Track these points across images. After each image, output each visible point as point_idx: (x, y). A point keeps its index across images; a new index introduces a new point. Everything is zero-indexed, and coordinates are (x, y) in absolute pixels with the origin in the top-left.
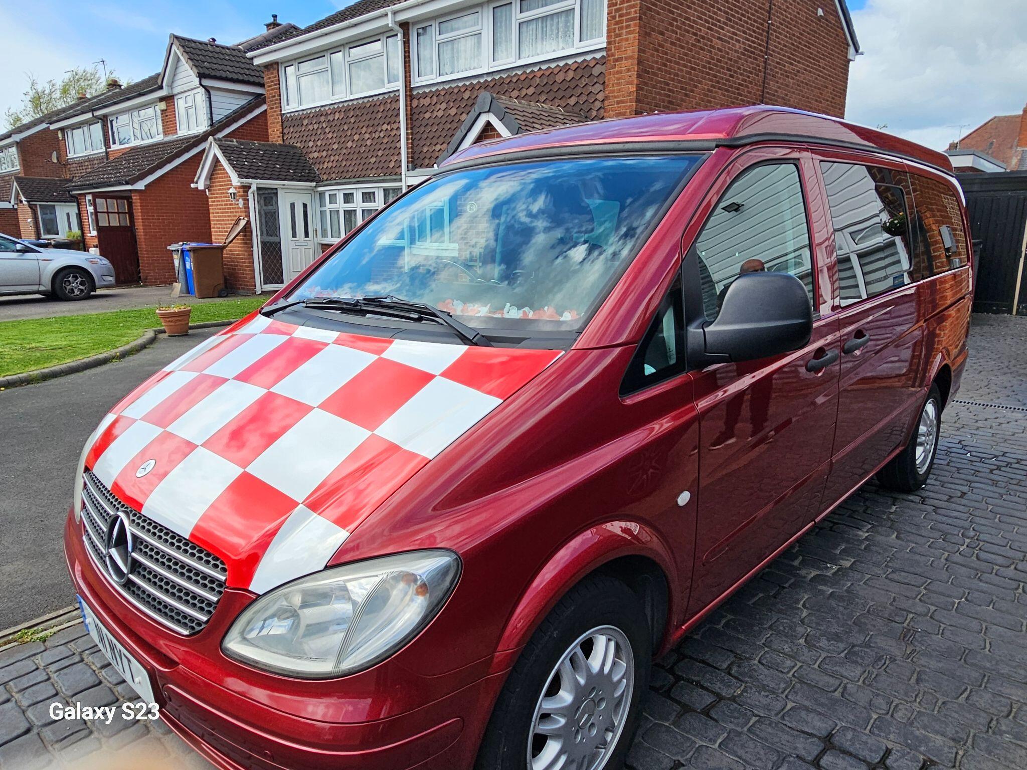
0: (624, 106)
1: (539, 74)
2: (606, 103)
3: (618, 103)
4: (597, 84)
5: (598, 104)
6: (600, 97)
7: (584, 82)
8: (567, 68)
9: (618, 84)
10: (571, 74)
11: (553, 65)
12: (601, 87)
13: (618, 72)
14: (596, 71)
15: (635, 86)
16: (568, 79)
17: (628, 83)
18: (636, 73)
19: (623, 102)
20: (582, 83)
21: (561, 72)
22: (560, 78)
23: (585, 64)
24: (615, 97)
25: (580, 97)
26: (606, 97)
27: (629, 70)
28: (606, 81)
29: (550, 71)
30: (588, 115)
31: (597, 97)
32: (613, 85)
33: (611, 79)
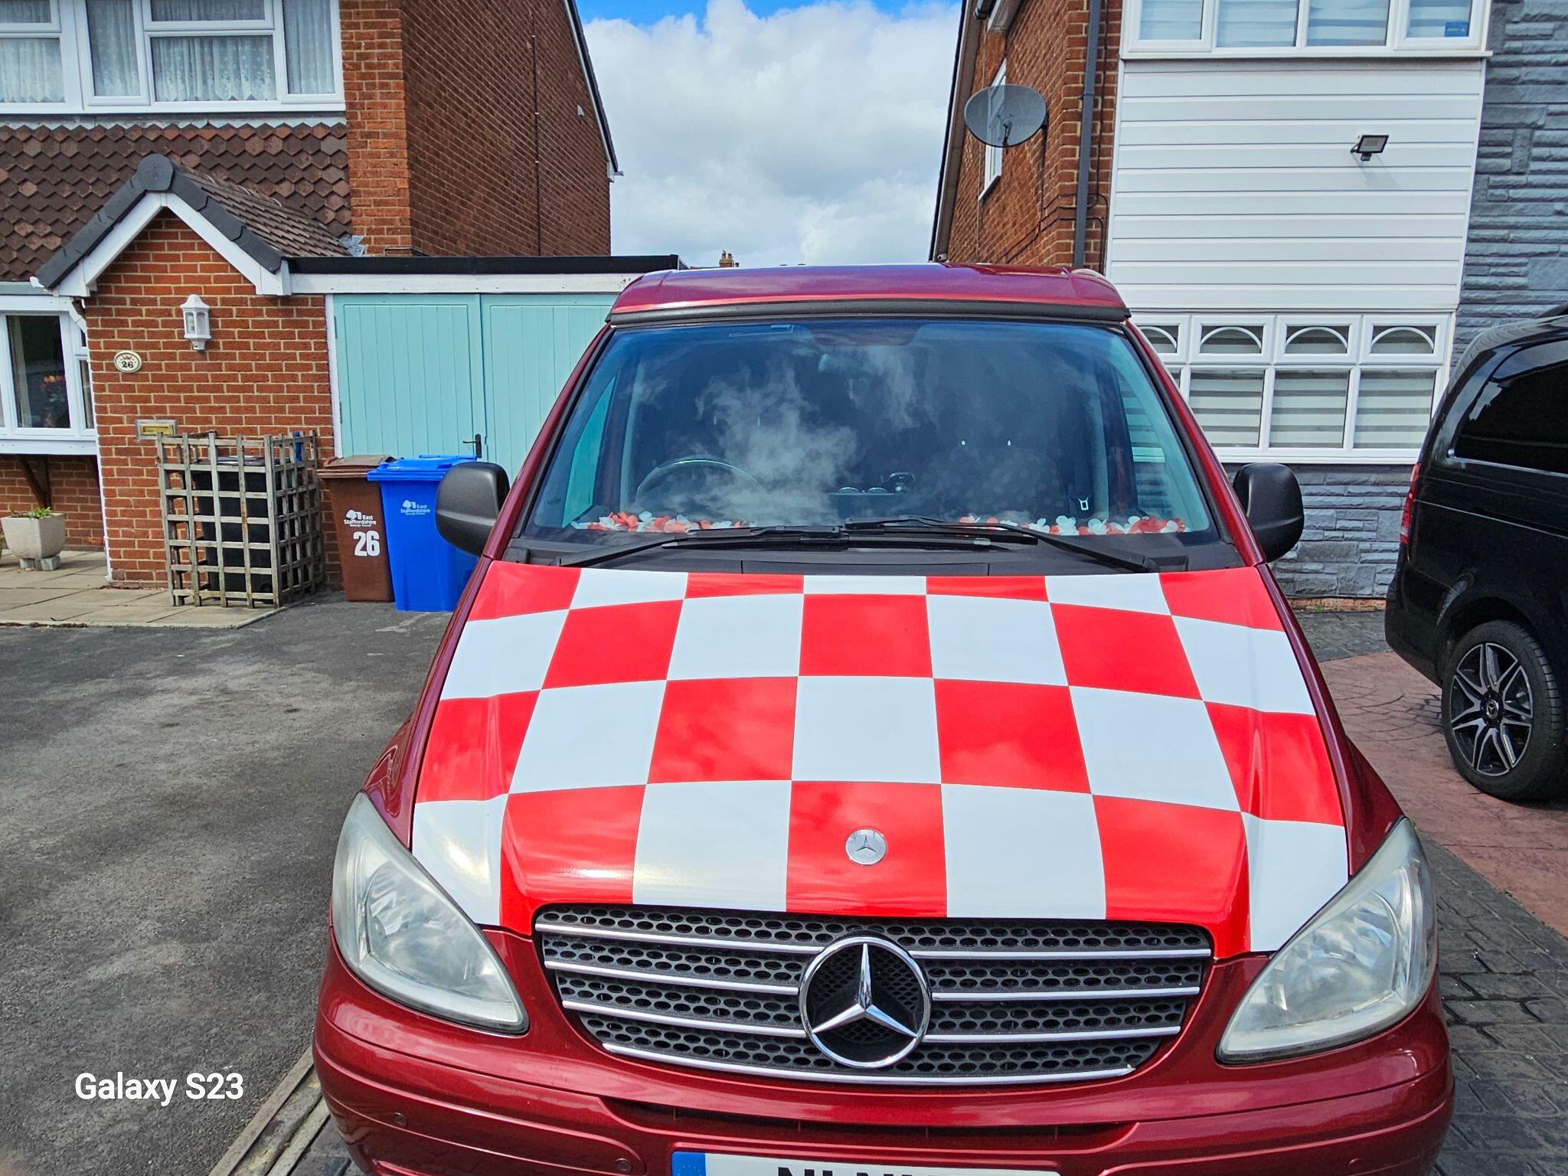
0: (389, 211)
1: (209, 134)
2: (354, 200)
3: (377, 203)
4: (332, 169)
5: (337, 202)
6: (342, 188)
7: (305, 160)
8: (267, 134)
9: (375, 174)
10: (276, 146)
11: (237, 124)
12: (341, 174)
13: (371, 155)
14: (329, 146)
15: (406, 180)
16: (274, 151)
17: (393, 175)
18: (406, 161)
19: (386, 203)
20: (301, 163)
21: (256, 138)
22: (255, 146)
23: (306, 133)
24: (369, 194)
25: (300, 186)
26: (354, 191)
27: (392, 155)
28: (351, 166)
29: (232, 133)
30: (319, 216)
31: (334, 188)
32: (365, 173)
33: (361, 165)
